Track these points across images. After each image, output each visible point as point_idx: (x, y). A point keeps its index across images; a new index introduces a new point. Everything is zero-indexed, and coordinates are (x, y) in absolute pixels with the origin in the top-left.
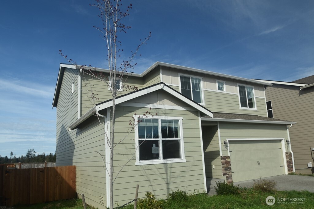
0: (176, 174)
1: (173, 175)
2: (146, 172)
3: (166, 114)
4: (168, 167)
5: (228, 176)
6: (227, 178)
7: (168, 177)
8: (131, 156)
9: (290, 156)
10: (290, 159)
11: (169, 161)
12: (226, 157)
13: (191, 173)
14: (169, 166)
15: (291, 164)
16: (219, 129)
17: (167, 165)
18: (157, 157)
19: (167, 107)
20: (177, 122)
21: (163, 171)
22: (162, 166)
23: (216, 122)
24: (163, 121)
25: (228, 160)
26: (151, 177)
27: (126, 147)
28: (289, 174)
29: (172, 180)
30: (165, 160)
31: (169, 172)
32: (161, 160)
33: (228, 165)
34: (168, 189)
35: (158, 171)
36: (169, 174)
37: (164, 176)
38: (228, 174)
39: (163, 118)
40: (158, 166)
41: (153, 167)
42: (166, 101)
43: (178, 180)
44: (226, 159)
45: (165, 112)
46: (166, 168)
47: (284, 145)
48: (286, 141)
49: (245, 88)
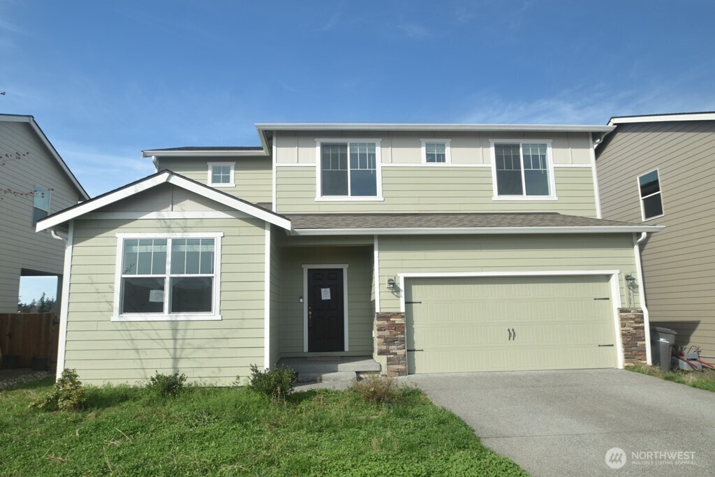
0: (196, 343)
1: (189, 344)
2: (130, 335)
3: (185, 229)
4: (179, 327)
5: (392, 356)
6: (390, 363)
7: (178, 347)
8: (106, 306)
9: (639, 320)
10: (636, 328)
11: (182, 316)
12: (390, 315)
13: (232, 343)
14: (181, 326)
15: (639, 343)
16: (376, 253)
17: (177, 325)
18: (158, 308)
19: (188, 215)
20: (210, 242)
21: (168, 334)
22: (167, 325)
23: (371, 237)
24: (176, 242)
25: (396, 322)
26: (140, 345)
27: (97, 289)
28: (627, 368)
29: (186, 353)
30: (175, 314)
31: (179, 336)
32: (166, 315)
33: (395, 333)
34: (175, 368)
35: (157, 334)
36: (179, 342)
37: (170, 344)
38: (395, 354)
39: (178, 236)
40: (156, 326)
41: (147, 326)
42: (188, 203)
43: (199, 353)
44: (391, 319)
45: (185, 224)
46: (175, 330)
47: (615, 288)
48: (624, 278)
49: (518, 147)
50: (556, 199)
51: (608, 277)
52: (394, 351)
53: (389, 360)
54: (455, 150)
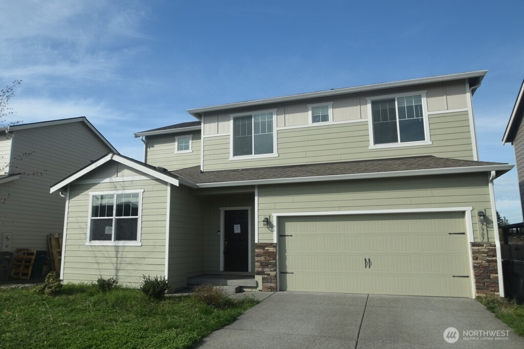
0: (128, 260)
1: (125, 261)
2: (95, 254)
3: (124, 188)
4: (119, 250)
5: (266, 276)
6: (265, 281)
7: (118, 262)
8: (84, 235)
9: (492, 254)
10: (488, 261)
11: (121, 243)
12: (265, 245)
13: (147, 261)
14: (120, 249)
15: (492, 276)
16: (256, 198)
17: (118, 248)
18: (108, 238)
19: (126, 179)
20: (136, 195)
21: (113, 254)
22: (113, 249)
23: (253, 187)
24: (119, 196)
25: (270, 251)
26: (101, 260)
27: (80, 226)
28: (478, 298)
29: (123, 266)
30: (117, 242)
31: (119, 256)
32: (112, 243)
33: (269, 258)
34: (117, 276)
35: (108, 254)
36: (119, 259)
37: (114, 260)
38: (269, 275)
39: (120, 192)
40: (108, 249)
41: (103, 249)
42: (126, 171)
43: (130, 267)
44: (266, 248)
45: (124, 185)
46: (117, 252)
47: (468, 223)
48: (477, 214)
49: (394, 100)
50: (431, 143)
51: (462, 214)
52: (267, 273)
53: (263, 279)
54: (337, 110)
